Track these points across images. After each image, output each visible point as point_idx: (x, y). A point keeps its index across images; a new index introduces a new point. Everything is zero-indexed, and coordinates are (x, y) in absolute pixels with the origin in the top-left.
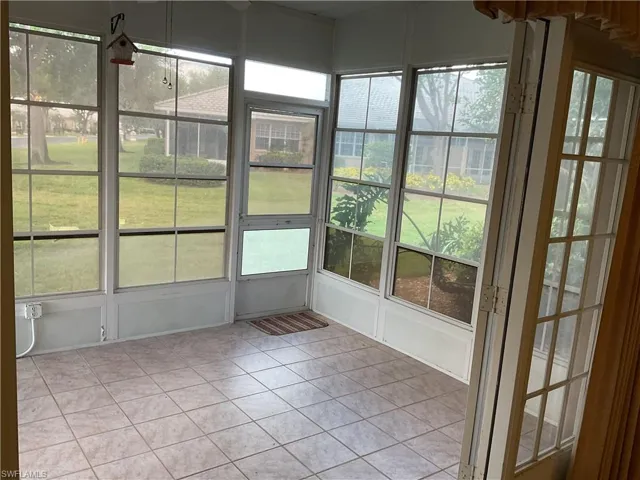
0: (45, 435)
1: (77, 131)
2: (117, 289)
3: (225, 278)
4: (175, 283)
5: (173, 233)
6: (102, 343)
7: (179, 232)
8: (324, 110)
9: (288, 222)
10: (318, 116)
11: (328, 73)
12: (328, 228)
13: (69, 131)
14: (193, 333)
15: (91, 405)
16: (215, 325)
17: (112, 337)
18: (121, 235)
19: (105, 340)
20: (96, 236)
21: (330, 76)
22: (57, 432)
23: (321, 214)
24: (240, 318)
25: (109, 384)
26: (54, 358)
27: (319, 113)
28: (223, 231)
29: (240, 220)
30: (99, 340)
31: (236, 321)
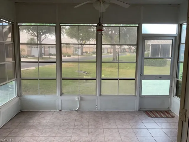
0: (66, 133)
1: (129, 52)
2: (100, 95)
3: (135, 95)
4: (118, 95)
5: (117, 79)
6: (96, 110)
7: (119, 79)
8: (175, 37)
9: (160, 78)
10: (173, 39)
11: (177, 24)
12: (177, 81)
13: (127, 52)
14: (123, 112)
15: (82, 127)
16: (131, 110)
17: (99, 109)
18: (102, 79)
19: (97, 109)
20: (95, 79)
21: (178, 25)
22: (69, 133)
23: (175, 75)
24: (141, 109)
25: (90, 122)
26: (83, 112)
27: (173, 38)
28: (134, 80)
29: (140, 76)
30: (96, 109)
31: (139, 110)
